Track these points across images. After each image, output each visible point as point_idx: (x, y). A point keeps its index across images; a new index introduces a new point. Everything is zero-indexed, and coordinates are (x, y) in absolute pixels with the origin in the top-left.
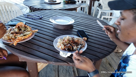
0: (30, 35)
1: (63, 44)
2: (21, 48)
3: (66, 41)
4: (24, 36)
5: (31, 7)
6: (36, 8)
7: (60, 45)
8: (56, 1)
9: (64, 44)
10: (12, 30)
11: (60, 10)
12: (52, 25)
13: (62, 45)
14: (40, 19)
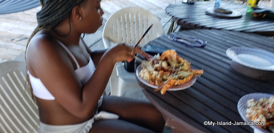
0: (190, 78)
1: (264, 113)
2: (172, 101)
3: (269, 109)
4: (180, 78)
5: (180, 20)
6: (190, 24)
7: (257, 116)
8: (231, 13)
9: (265, 116)
10: (156, 62)
11: (242, 32)
12: (229, 65)
13: (261, 116)
14: (203, 47)
